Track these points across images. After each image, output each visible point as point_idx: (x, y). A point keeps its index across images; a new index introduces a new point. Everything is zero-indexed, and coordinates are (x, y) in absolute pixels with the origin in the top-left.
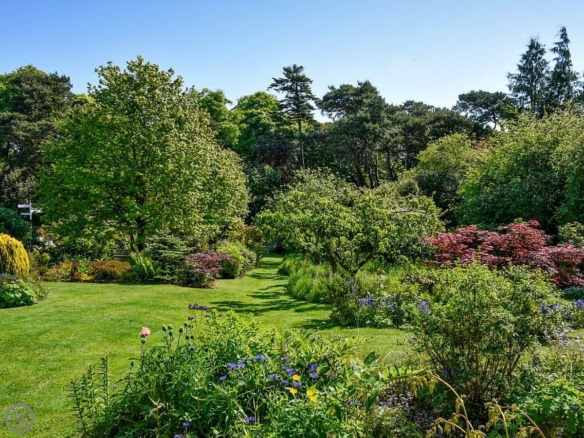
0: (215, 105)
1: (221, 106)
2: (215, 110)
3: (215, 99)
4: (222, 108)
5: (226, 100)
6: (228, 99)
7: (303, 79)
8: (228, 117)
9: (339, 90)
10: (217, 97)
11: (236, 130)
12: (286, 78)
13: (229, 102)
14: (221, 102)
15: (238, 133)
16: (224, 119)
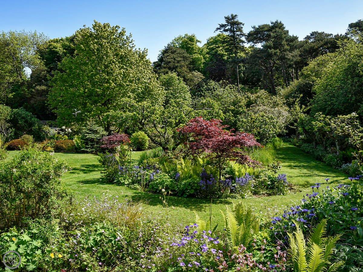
0: (190, 44)
1: (193, 44)
2: (190, 47)
3: (190, 40)
4: (194, 46)
5: (197, 40)
6: (198, 40)
7: (238, 24)
8: (198, 51)
9: (258, 29)
10: (191, 39)
11: (201, 59)
12: (226, 24)
13: (199, 41)
14: (194, 42)
15: (203, 61)
16: (196, 53)
